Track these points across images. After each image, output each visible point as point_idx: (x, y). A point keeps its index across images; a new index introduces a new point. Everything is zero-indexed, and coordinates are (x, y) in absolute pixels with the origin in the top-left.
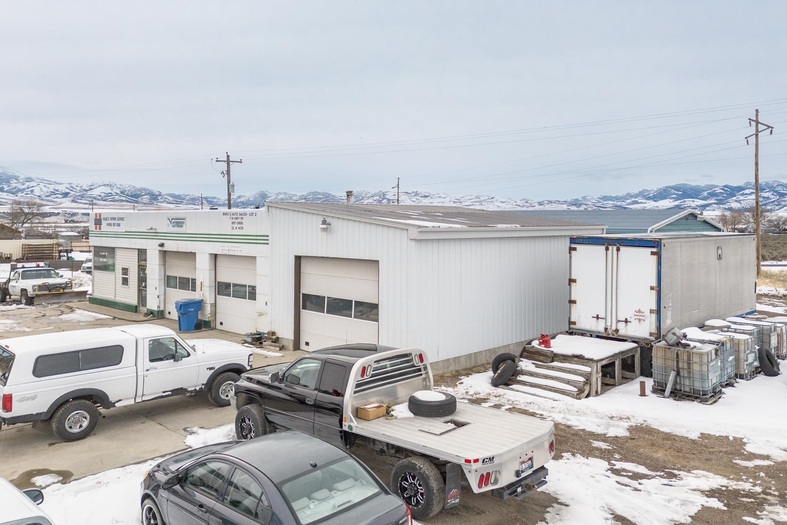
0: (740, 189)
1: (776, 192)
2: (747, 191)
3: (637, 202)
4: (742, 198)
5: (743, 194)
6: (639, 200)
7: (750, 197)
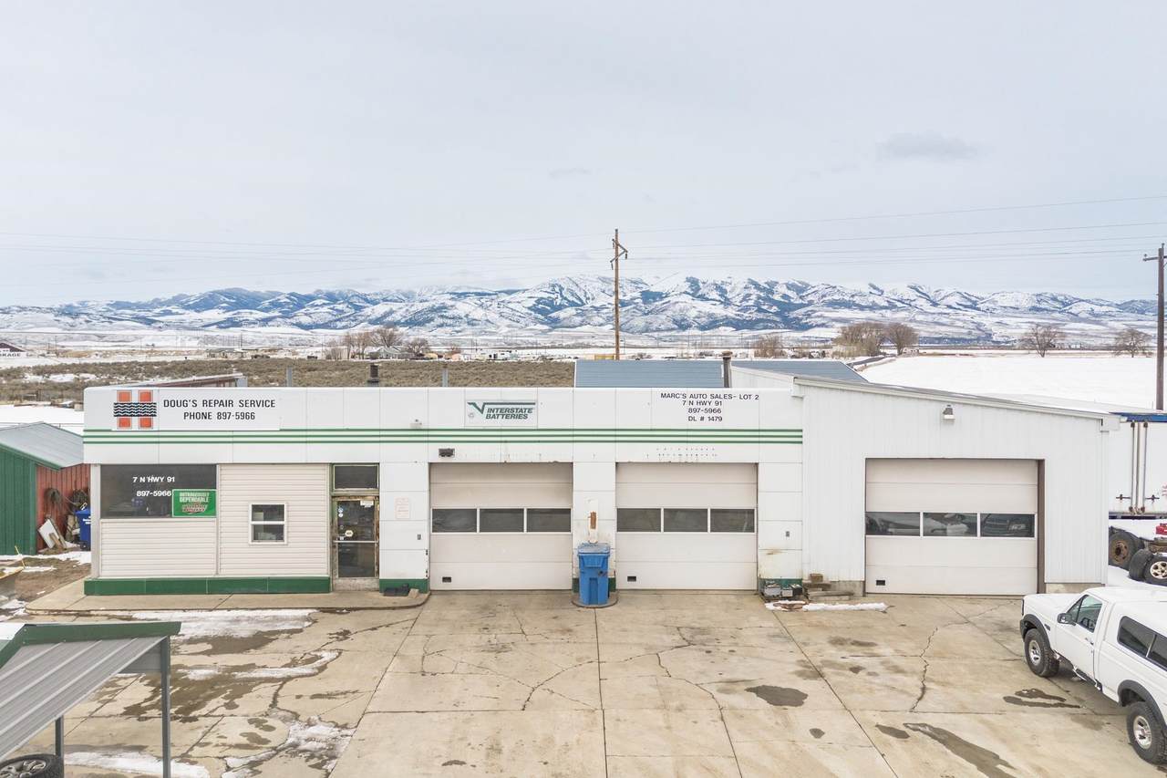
0: (310, 298)
1: (351, 303)
2: (318, 302)
3: (170, 313)
4: (312, 310)
5: (313, 306)
6: (174, 309)
7: (321, 309)
